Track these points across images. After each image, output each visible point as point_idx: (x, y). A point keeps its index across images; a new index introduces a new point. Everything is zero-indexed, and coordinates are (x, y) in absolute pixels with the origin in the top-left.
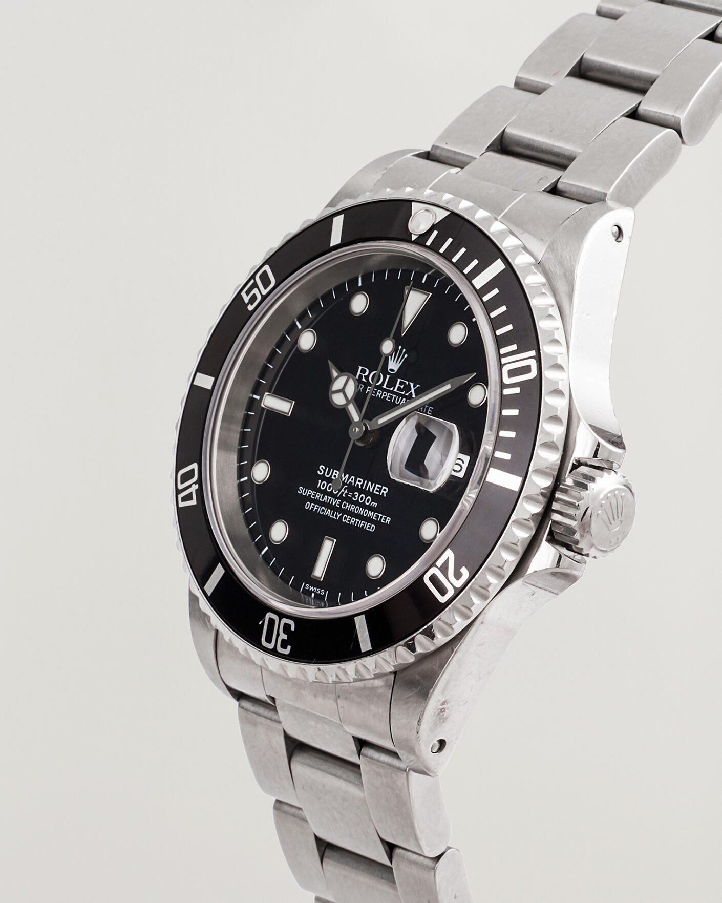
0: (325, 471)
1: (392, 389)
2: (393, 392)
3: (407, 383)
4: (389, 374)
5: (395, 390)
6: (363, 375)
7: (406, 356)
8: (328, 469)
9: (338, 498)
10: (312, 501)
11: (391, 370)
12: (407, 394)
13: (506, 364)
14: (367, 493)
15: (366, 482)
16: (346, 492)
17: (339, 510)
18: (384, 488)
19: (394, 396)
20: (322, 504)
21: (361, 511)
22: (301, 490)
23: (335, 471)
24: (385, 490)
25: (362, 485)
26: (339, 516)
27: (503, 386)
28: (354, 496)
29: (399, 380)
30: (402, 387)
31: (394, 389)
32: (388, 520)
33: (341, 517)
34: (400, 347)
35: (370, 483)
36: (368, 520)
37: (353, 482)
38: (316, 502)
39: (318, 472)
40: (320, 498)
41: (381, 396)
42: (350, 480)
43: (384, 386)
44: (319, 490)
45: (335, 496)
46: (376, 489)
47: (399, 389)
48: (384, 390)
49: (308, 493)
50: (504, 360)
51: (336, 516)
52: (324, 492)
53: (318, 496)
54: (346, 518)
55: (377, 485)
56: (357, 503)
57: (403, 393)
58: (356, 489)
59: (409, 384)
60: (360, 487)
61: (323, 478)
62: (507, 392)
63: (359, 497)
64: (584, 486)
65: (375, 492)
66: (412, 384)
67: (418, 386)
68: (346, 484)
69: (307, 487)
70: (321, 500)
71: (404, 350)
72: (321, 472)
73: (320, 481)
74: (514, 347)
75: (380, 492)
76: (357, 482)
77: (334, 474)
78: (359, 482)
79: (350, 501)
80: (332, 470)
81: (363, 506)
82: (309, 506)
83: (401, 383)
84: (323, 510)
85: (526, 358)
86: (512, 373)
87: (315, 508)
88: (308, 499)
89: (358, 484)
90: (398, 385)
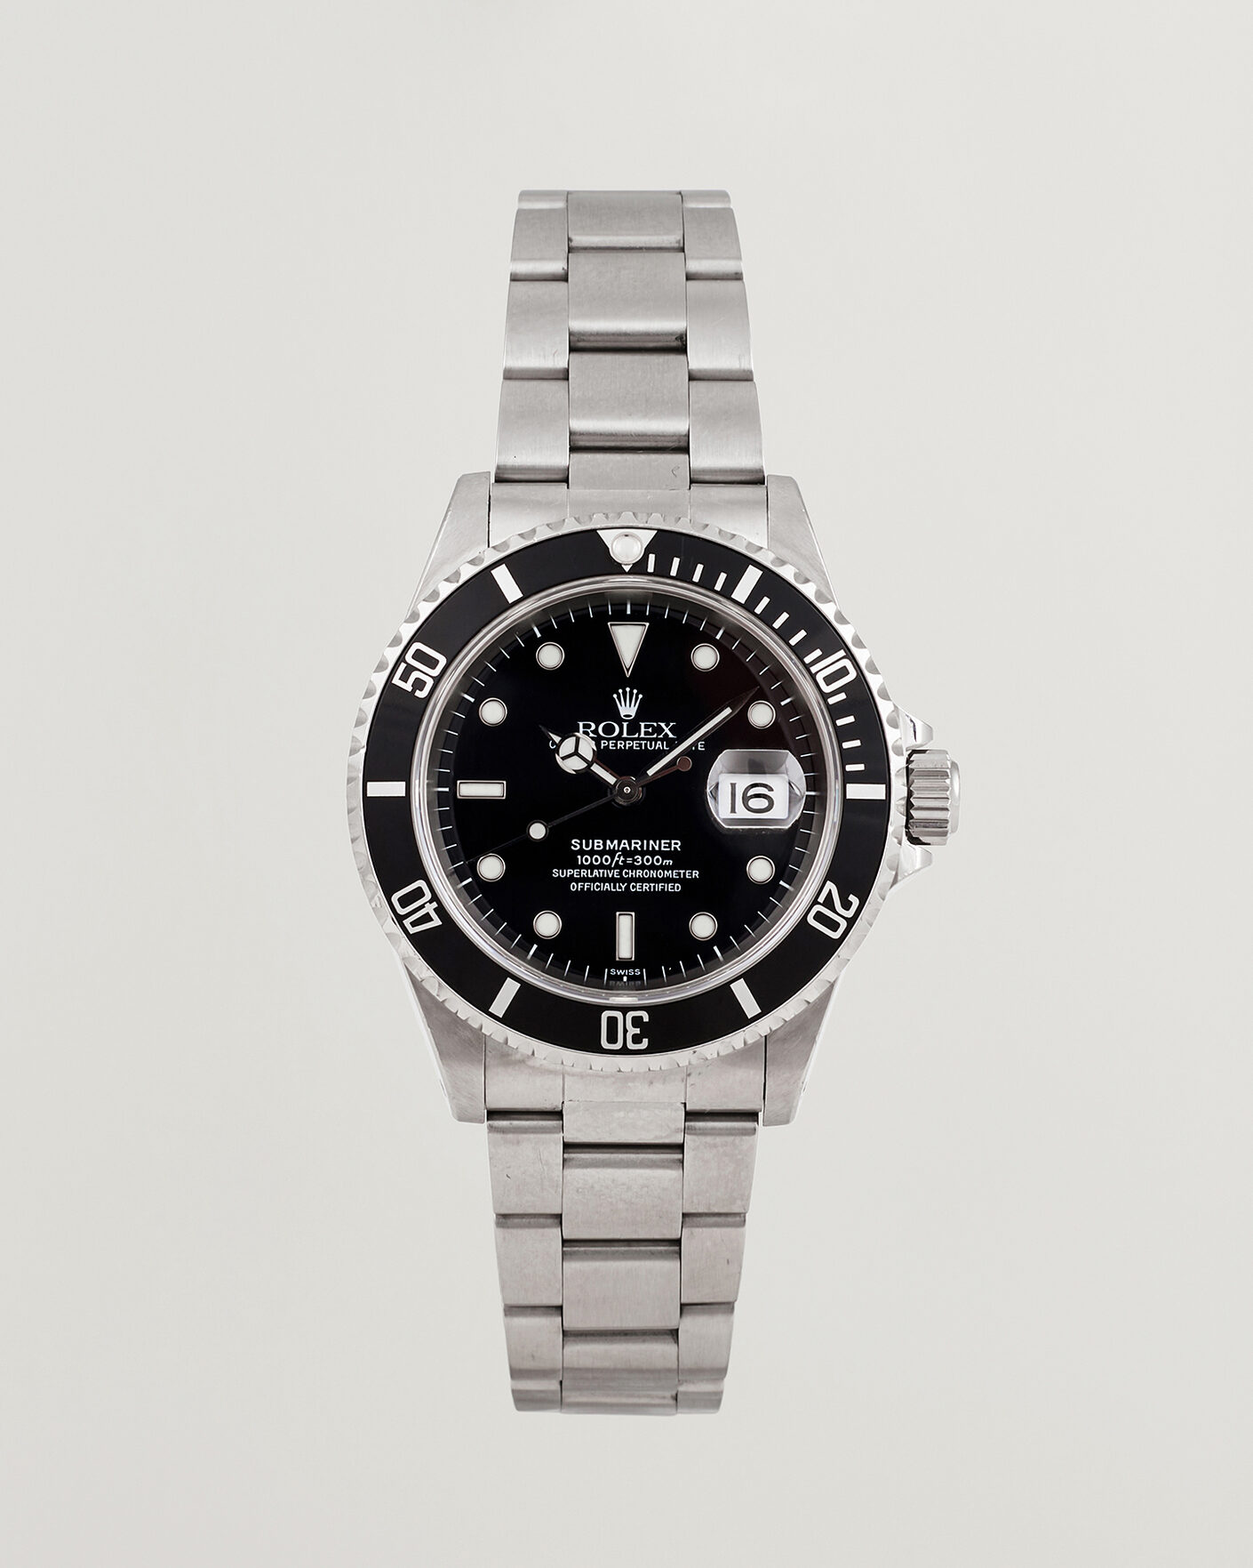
0: (581, 844)
1: (637, 736)
2: (639, 739)
3: (655, 724)
4: (626, 721)
5: (642, 735)
6: (589, 731)
7: (641, 696)
8: (584, 841)
9: (614, 869)
10: (577, 881)
11: (626, 716)
12: (661, 736)
13: (818, 672)
14: (653, 853)
15: (645, 841)
16: (622, 858)
17: (622, 880)
18: (673, 842)
19: (643, 742)
20: (594, 880)
21: (653, 874)
22: (556, 873)
23: (596, 841)
24: (676, 844)
25: (642, 846)
26: (623, 887)
27: (825, 696)
28: (635, 860)
29: (643, 724)
30: (650, 730)
31: (640, 734)
32: (696, 874)
33: (627, 887)
34: (628, 689)
35: (651, 842)
36: (667, 880)
37: (627, 846)
38: (584, 880)
39: (572, 847)
40: (587, 874)
41: (625, 746)
42: (622, 846)
43: (625, 735)
44: (582, 866)
45: (609, 867)
46: (663, 845)
47: (646, 733)
48: (625, 739)
49: (569, 874)
50: (814, 669)
51: (620, 887)
52: (592, 867)
53: (584, 873)
54: (633, 887)
55: (663, 841)
56: (643, 867)
57: (655, 736)
58: (636, 852)
59: (658, 725)
60: (639, 849)
61: (582, 852)
62: (832, 701)
63: (642, 860)
64: (943, 774)
65: (663, 849)
66: (663, 725)
67: (672, 724)
68: (618, 851)
69: (563, 867)
70: (589, 876)
71: (635, 691)
72: (576, 847)
73: (579, 857)
74: (818, 653)
75: (670, 847)
76: (633, 845)
77: (596, 844)
78: (636, 844)
79: (632, 867)
80: (591, 841)
81: (653, 867)
82: (574, 887)
83: (646, 727)
84: (598, 887)
85: (837, 660)
86: (829, 680)
87: (586, 887)
88: (572, 879)
89: (635, 847)
90: (643, 730)
